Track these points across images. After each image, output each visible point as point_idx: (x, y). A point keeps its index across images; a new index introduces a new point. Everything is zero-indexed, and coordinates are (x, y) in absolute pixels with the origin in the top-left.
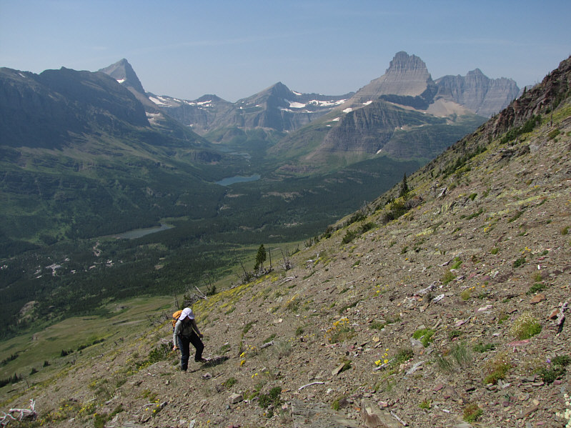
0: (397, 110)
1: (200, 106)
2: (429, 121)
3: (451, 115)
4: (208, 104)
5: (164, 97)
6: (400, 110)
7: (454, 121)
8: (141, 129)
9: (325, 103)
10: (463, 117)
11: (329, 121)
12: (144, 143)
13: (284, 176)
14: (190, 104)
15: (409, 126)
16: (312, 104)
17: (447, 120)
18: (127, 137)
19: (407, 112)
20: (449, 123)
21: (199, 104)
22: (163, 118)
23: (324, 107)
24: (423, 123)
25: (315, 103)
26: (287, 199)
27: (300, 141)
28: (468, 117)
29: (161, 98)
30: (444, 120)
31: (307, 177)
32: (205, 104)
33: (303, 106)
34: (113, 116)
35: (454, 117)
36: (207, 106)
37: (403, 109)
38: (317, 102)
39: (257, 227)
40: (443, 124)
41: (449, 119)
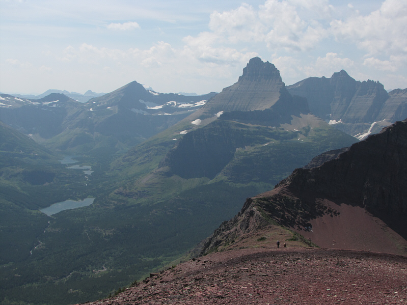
0: (240, 129)
1: (45, 106)
2: (277, 138)
3: (304, 128)
4: (55, 104)
6: (244, 129)
7: (306, 135)
9: (184, 105)
10: (317, 130)
11: (176, 134)
13: (116, 202)
14: (34, 104)
15: (252, 146)
16: (170, 105)
17: (299, 134)
19: (251, 130)
20: (301, 139)
21: (46, 103)
23: (182, 109)
24: (268, 141)
25: (173, 104)
26: (106, 237)
27: (144, 155)
28: (321, 130)
30: (295, 135)
31: (139, 205)
32: (52, 104)
33: (161, 107)
35: (307, 131)
36: (54, 106)
37: (248, 127)
38: (175, 103)
39: (62, 277)
40: (294, 139)
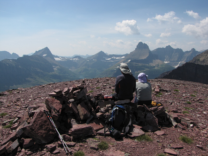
0: (136, 65)
1: (74, 60)
2: (148, 68)
3: (157, 65)
4: (77, 59)
5: (62, 57)
7: (158, 67)
8: (51, 73)
9: (117, 58)
10: (161, 65)
11: (115, 68)
12: (51, 79)
14: (71, 59)
18: (45, 78)
19: (140, 66)
20: (156, 68)
21: (74, 59)
22: (59, 68)
23: (117, 59)
24: (146, 69)
25: (114, 58)
27: (106, 75)
28: (163, 65)
29: (61, 58)
30: (154, 67)
32: (76, 59)
33: (110, 59)
34: (41, 71)
36: (77, 60)
37: (139, 65)
40: (154, 68)
41: (156, 66)
